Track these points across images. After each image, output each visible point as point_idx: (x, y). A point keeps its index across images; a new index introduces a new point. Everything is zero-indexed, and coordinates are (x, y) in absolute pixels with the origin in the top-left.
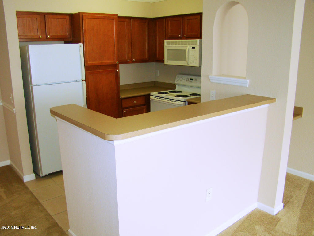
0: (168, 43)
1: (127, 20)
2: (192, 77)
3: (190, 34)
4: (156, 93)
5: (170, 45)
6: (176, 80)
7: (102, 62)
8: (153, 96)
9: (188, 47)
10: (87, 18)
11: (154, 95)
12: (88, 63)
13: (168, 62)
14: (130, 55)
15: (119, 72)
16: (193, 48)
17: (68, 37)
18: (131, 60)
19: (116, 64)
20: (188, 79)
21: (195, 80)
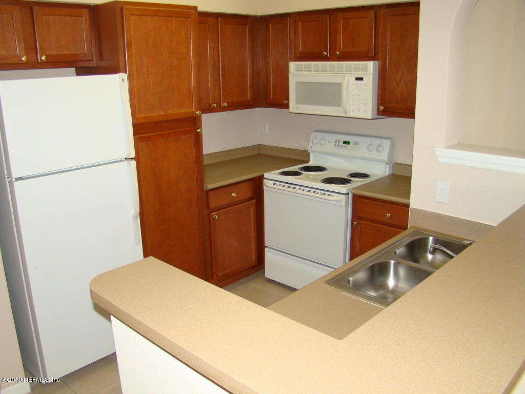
0: (298, 70)
1: (210, 19)
2: (347, 138)
3: (349, 50)
4: (275, 174)
5: (304, 73)
6: (311, 144)
7: (168, 113)
8: (268, 179)
9: (347, 77)
10: (132, 15)
11: (272, 178)
12: (137, 116)
13: (297, 108)
14: (217, 94)
15: (202, 133)
16: (357, 79)
17: (87, 58)
18: (219, 104)
19: (196, 117)
20: (339, 142)
21: (355, 144)
